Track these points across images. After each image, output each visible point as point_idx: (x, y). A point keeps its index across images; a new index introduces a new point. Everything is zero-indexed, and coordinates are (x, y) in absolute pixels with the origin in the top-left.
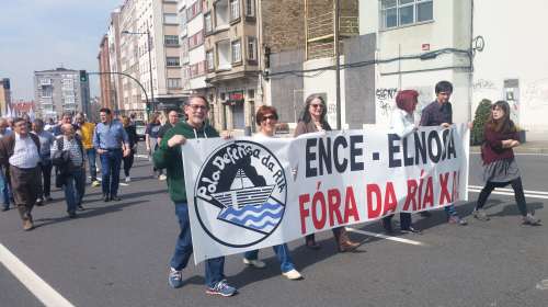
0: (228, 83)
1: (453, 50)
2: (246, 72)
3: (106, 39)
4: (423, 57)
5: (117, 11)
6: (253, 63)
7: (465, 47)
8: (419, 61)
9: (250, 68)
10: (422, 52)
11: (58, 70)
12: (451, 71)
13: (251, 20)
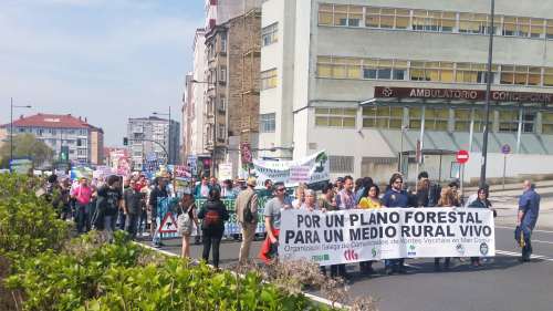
1: (281, 148)
4: (272, 150)
5: (191, 74)
6: (222, 140)
7: (289, 146)
10: (270, 147)
11: (151, 118)
13: (222, 113)
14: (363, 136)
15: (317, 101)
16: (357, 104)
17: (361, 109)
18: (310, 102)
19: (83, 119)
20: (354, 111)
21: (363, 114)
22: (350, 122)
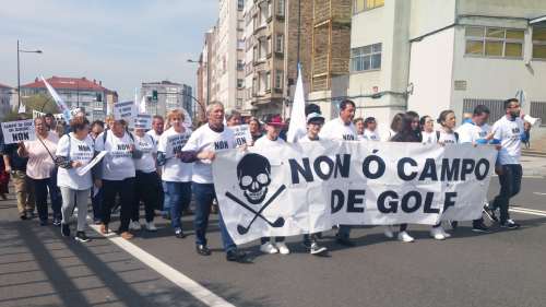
0: (266, 106)
1: (391, 93)
2: (272, 99)
3: (202, 56)
4: (374, 97)
5: (211, 31)
6: (278, 91)
7: (402, 90)
8: (371, 99)
9: (276, 96)
10: (373, 93)
11: (164, 82)
12: (388, 109)
13: (279, 56)
14: (532, 72)
15: (468, 16)
16: (526, 23)
17: (530, 30)
18: (459, 17)
19: (98, 83)
20: (522, 32)
21: (533, 39)
22: (514, 50)
